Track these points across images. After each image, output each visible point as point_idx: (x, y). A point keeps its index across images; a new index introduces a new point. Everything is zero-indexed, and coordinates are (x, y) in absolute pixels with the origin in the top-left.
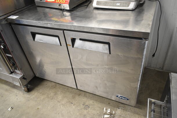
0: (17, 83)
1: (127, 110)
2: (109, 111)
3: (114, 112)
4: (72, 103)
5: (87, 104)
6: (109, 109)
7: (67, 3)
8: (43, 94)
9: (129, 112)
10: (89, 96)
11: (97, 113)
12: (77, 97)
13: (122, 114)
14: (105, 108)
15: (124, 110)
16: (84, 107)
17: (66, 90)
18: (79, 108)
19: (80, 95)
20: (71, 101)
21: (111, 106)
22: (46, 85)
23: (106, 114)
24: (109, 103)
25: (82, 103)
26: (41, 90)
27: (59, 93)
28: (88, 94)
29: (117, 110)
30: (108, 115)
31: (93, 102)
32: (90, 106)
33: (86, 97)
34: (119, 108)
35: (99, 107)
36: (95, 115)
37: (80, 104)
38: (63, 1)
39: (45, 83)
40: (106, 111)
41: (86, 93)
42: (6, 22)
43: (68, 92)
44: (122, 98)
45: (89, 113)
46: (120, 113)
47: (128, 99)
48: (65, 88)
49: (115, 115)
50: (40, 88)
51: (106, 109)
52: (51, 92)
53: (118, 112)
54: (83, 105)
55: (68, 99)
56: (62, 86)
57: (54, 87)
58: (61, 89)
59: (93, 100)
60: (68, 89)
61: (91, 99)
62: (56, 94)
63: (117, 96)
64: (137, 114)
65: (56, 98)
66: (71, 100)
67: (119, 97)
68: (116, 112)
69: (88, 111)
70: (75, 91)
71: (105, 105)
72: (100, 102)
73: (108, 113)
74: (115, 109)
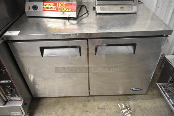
0: (16, 113)
1: (136, 99)
2: (124, 106)
3: (128, 105)
4: (87, 112)
5: (101, 106)
6: (123, 104)
7: (74, 11)
8: (49, 114)
9: (139, 100)
10: (99, 99)
11: (115, 111)
12: (88, 104)
13: (135, 104)
14: (119, 105)
15: (134, 100)
16: (101, 111)
17: (72, 101)
18: (96, 114)
19: (90, 101)
20: (85, 110)
21: (122, 100)
22: (47, 103)
23: (122, 109)
24: (119, 99)
25: (97, 108)
26: (43, 110)
27: (67, 106)
28: (96, 98)
29: (129, 102)
30: (125, 109)
31: (106, 103)
32: (106, 108)
33: (96, 100)
34: (130, 100)
35: (114, 106)
36: (115, 113)
37: (95, 109)
38: (68, 10)
39: (44, 101)
40: (122, 107)
41: (94, 97)
42: (3, 41)
43: (76, 102)
44: (136, 90)
45: (109, 114)
46: (133, 104)
47: (141, 89)
48: (71, 100)
49: (130, 107)
50: (41, 109)
51: (121, 105)
52: (57, 109)
53: (131, 104)
54: (99, 109)
55: (80, 109)
56: (66, 99)
57: (58, 103)
58: (66, 102)
59: (104, 101)
60: (73, 100)
61: (102, 101)
62: (64, 109)
63: (132, 90)
64: (145, 99)
65: (67, 113)
66: (84, 108)
67: (134, 90)
68: (130, 105)
69: (106, 113)
70: (83, 99)
71: (117, 101)
72: (112, 101)
73: (124, 107)
74: (127, 101)
